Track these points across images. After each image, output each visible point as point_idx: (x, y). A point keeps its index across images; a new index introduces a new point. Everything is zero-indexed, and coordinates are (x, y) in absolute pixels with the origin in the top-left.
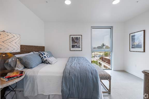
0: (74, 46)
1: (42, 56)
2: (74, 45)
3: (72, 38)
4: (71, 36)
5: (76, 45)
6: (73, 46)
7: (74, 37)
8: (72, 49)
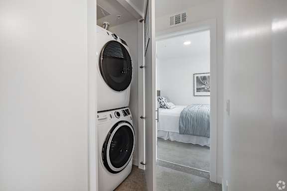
0: (200, 89)
1: (160, 101)
2: (200, 87)
3: (197, 77)
4: (196, 76)
5: (204, 88)
6: (198, 90)
7: (199, 76)
8: (196, 94)
